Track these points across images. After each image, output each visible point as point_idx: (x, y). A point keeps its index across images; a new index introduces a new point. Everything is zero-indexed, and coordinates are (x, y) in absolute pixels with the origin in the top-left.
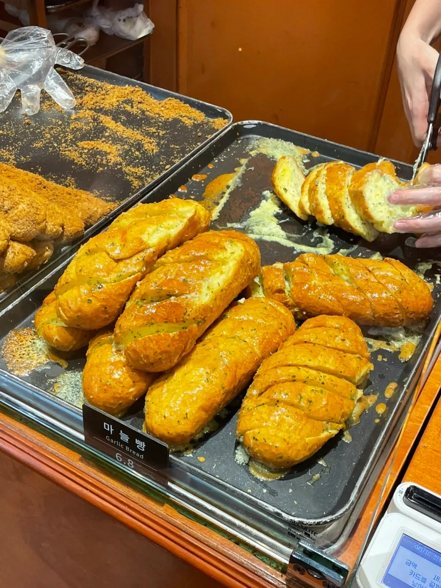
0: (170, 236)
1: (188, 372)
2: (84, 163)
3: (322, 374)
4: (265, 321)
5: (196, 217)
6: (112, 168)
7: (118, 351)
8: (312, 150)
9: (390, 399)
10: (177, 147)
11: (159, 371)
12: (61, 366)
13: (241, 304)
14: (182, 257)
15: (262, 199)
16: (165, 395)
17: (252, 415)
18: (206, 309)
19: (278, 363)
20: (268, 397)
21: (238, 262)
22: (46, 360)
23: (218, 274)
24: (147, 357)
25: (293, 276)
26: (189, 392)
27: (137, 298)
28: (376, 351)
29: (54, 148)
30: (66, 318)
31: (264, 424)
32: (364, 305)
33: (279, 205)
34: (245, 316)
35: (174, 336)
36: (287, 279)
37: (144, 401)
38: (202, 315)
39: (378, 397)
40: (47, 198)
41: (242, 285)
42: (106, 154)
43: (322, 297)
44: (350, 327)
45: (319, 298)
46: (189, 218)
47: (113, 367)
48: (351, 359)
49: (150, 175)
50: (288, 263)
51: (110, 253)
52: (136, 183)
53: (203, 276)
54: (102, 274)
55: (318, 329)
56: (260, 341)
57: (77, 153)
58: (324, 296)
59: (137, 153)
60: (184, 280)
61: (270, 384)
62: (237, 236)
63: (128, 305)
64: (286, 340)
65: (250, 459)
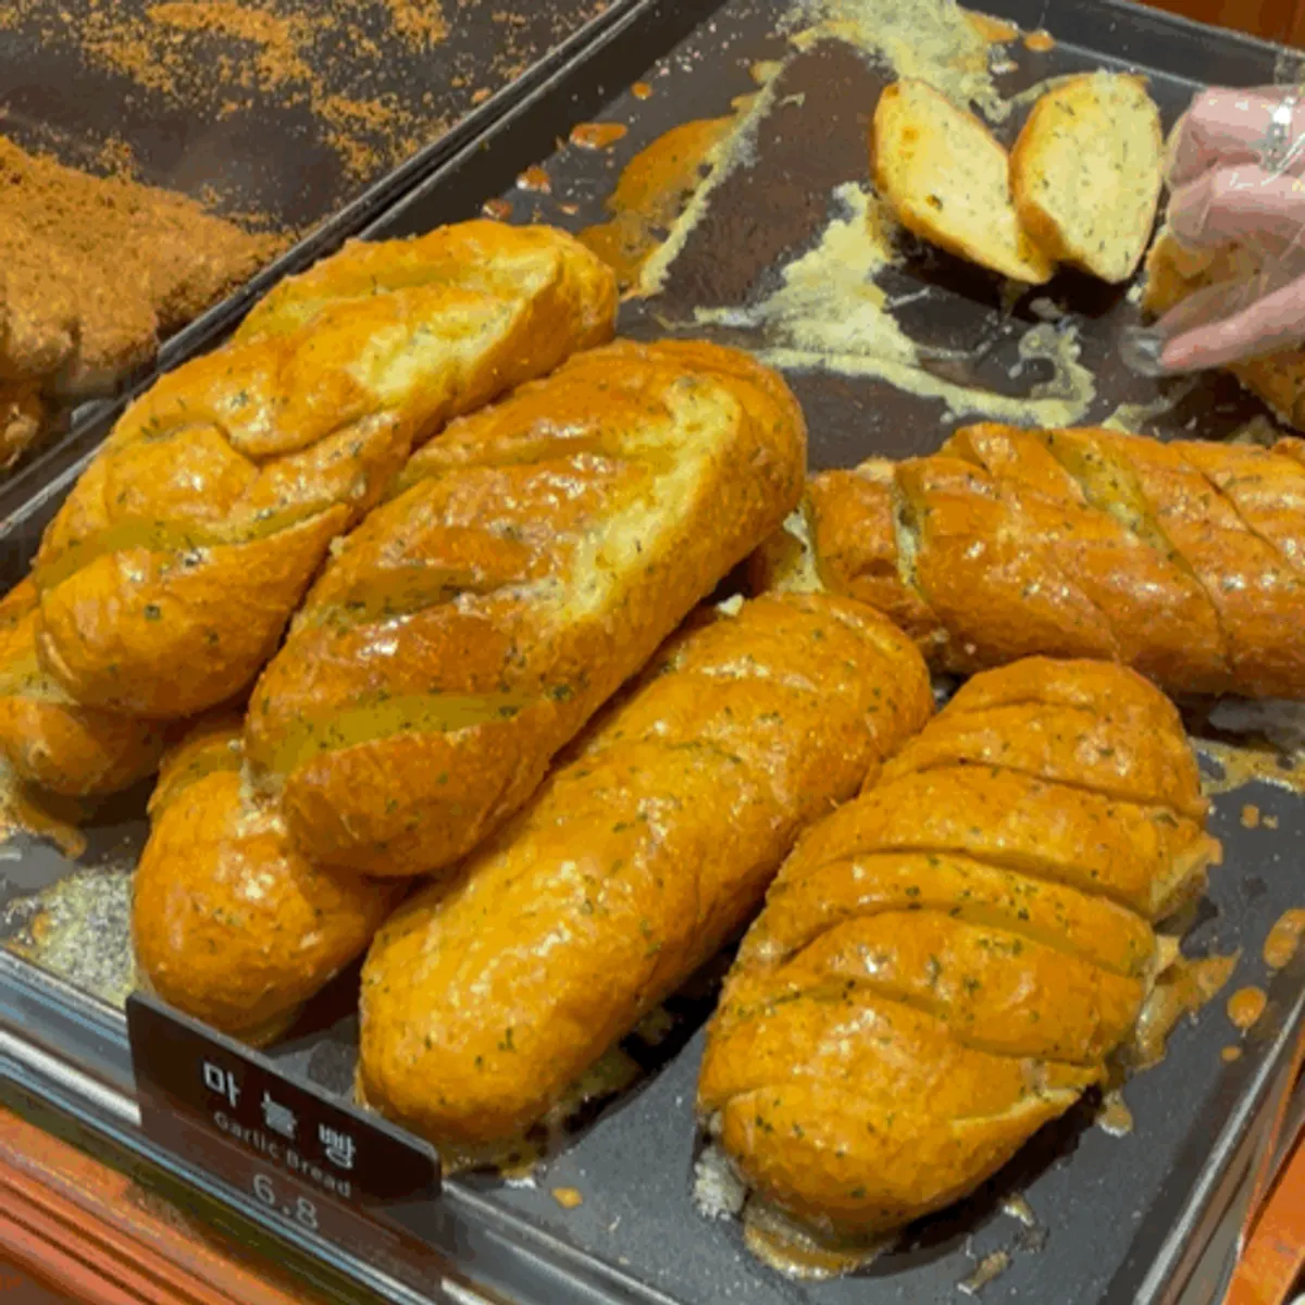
0: (457, 368)
1: (520, 876)
2: (169, 85)
3: (1022, 882)
4: (817, 683)
5: (560, 291)
6: (272, 102)
7: (262, 796)
8: (1028, 24)
9: (1281, 971)
10: (520, 19)
11: (409, 870)
12: (62, 851)
13: (727, 617)
14: (505, 444)
15: (830, 214)
16: (433, 961)
17: (752, 1036)
18: (588, 639)
19: (855, 842)
20: (818, 970)
21: (713, 461)
22: (8, 829)
23: (639, 505)
24: (360, 820)
25: (927, 512)
26: (519, 952)
27: (333, 598)
28: (1235, 791)
29: (62, 28)
30: (69, 675)
31: (797, 1070)
32: (1191, 618)
33: (892, 238)
34: (738, 663)
35: (461, 746)
36: (906, 519)
37: (358, 981)
38: (574, 663)
39: (1240, 962)
40: (24, 219)
41: (731, 545)
42: (255, 48)
43: (1035, 589)
44: (1134, 702)
45: (1026, 593)
46: (532, 295)
47: (240, 858)
48: (1134, 825)
49: (412, 126)
50: (912, 462)
51: (235, 432)
52: (360, 160)
53: (580, 516)
54: (203, 509)
55: (1012, 710)
56: (791, 758)
57: (144, 47)
58: (1044, 587)
59: (369, 44)
60: (509, 529)
61: (825, 919)
62: (716, 360)
63: (301, 623)
64: (893, 754)
65: (747, 1198)
